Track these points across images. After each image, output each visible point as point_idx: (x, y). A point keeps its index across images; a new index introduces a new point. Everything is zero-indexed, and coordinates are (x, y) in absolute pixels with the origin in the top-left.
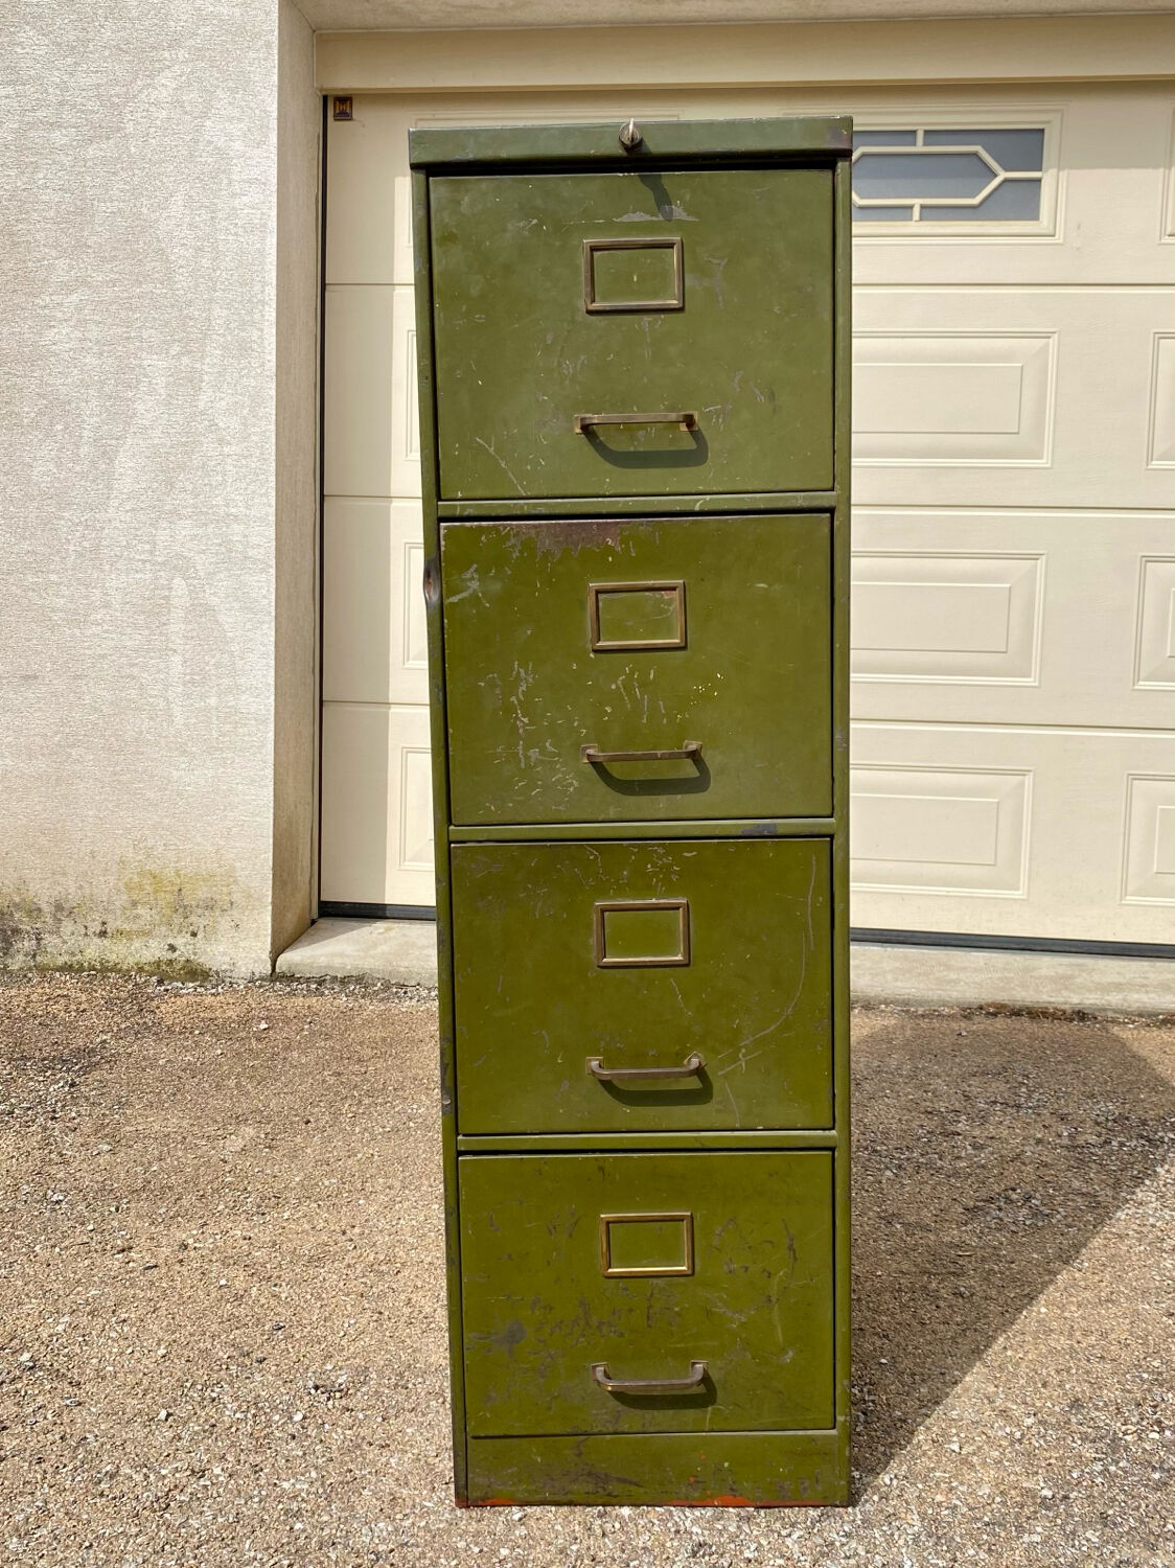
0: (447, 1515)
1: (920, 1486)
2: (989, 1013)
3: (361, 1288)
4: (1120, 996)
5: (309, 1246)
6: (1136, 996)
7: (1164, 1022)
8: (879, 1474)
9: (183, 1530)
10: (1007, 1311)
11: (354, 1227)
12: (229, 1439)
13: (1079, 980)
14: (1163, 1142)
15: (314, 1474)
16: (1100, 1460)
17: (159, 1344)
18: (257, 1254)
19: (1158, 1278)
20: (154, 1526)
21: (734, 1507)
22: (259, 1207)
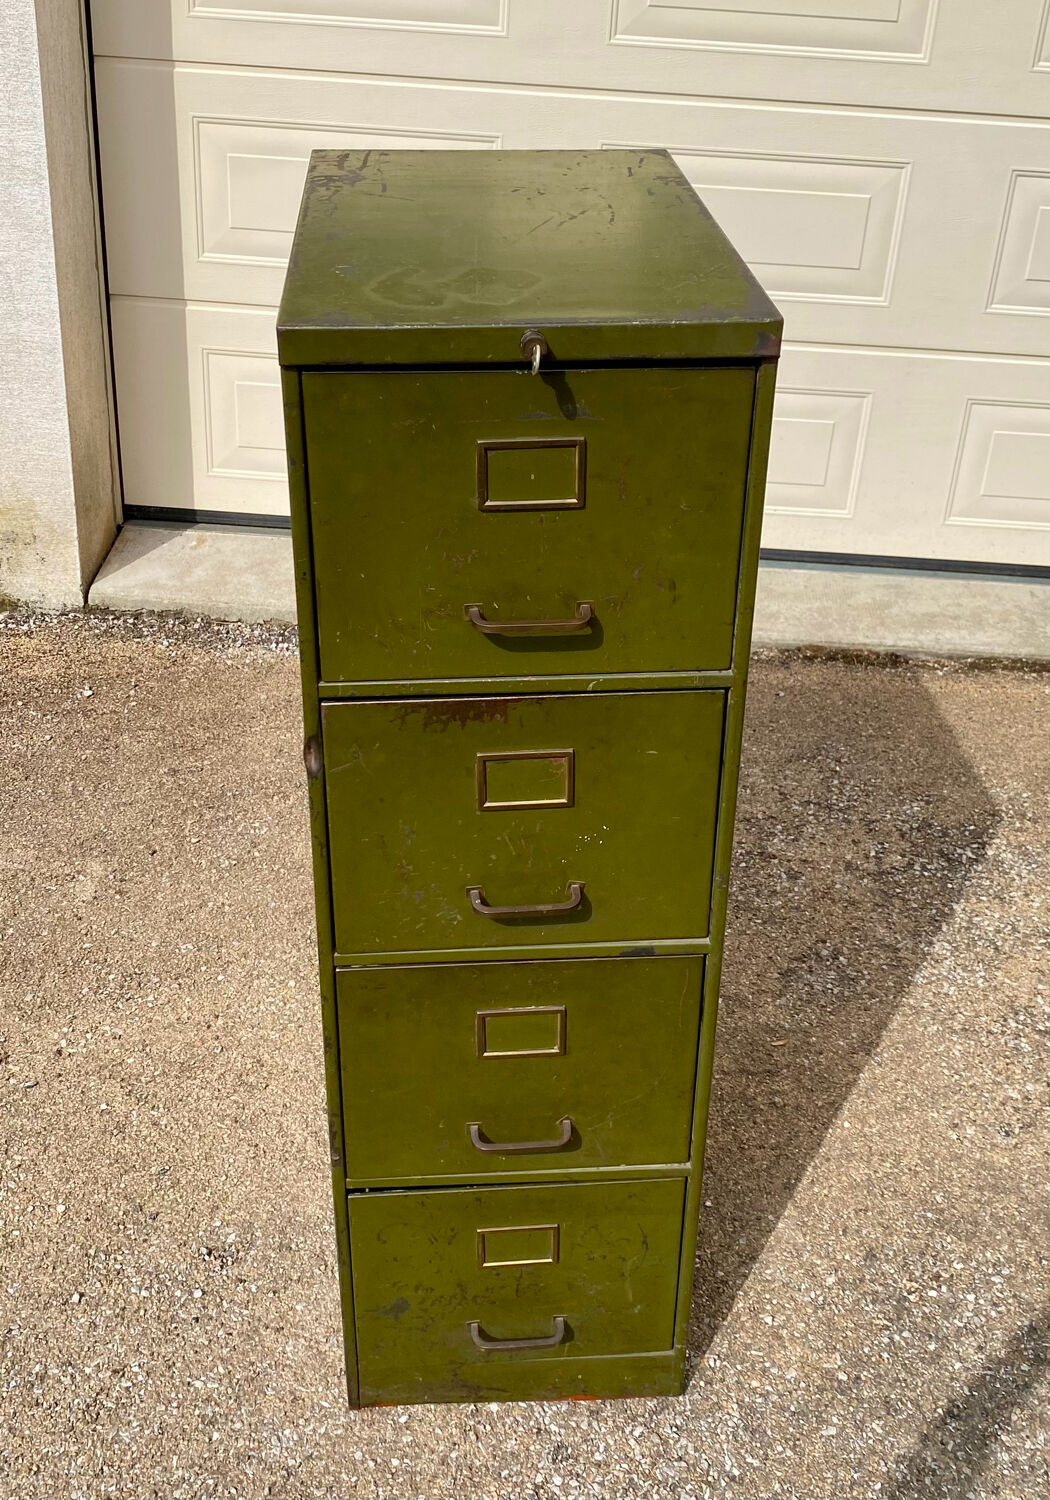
0: (342, 1418)
1: (739, 1367)
2: (805, 657)
3: (233, 1111)
4: (932, 636)
5: (176, 1048)
6: (948, 635)
7: (973, 666)
8: (704, 1352)
9: (116, 1446)
10: (815, 1128)
11: (217, 1017)
12: (140, 1325)
13: (895, 610)
14: (961, 863)
15: (221, 1370)
16: (887, 1328)
17: (56, 1198)
18: (130, 1061)
19: (946, 1071)
20: (90, 1444)
21: (584, 1400)
22: (122, 987)
